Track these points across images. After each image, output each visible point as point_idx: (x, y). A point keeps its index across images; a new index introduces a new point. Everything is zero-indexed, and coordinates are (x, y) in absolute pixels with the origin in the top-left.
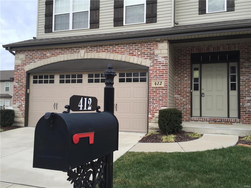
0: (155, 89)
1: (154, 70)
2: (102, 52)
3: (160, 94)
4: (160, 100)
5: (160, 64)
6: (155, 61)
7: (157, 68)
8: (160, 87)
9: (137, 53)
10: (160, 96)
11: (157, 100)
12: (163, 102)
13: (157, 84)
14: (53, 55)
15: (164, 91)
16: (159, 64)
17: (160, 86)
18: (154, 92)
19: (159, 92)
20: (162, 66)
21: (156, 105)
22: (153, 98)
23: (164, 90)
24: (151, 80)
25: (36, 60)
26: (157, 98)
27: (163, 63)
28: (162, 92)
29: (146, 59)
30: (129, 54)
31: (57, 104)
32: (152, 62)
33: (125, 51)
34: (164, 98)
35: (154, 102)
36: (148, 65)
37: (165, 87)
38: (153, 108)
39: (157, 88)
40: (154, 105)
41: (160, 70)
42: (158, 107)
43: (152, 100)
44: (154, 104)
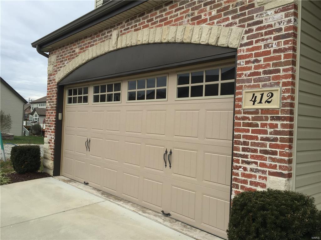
0: (250, 116)
1: (251, 55)
3: (265, 132)
4: (266, 152)
5: (271, 32)
6: (254, 28)
7: (259, 48)
8: (264, 111)
9: (210, 13)
10: (267, 139)
11: (256, 151)
12: (273, 160)
13: (258, 100)
14: (82, 50)
15: (279, 123)
16: (266, 34)
17: (267, 106)
18: (250, 125)
19: (263, 125)
20: (276, 38)
21: (253, 166)
22: (245, 143)
23: (279, 119)
24: (241, 87)
25: (66, 62)
26: (258, 145)
27: (280, 29)
28: (272, 126)
29: (231, 25)
30: (192, 20)
31: (90, 141)
32: (246, 32)
33: (184, 15)
34: (277, 146)
35: (246, 156)
36: (234, 44)
37: (283, 111)
38: (243, 175)
39: (256, 111)
40: (248, 167)
41: (269, 53)
42: (258, 175)
43: (244, 150)
44: (248, 163)
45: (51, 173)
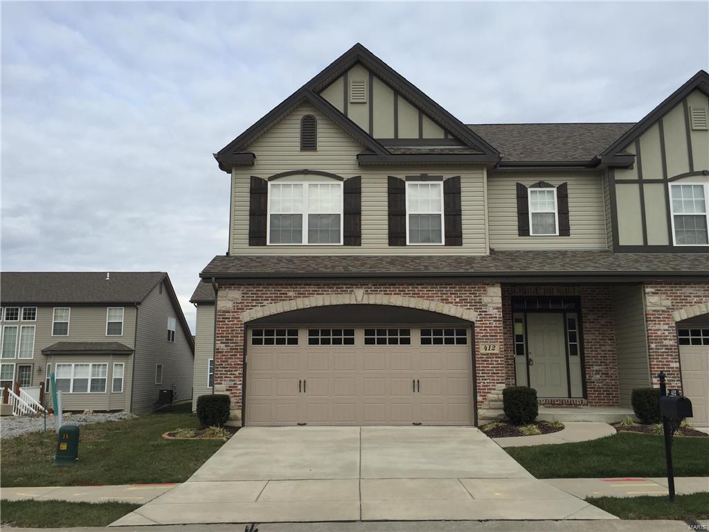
0: (485, 357)
1: (482, 327)
2: (395, 294)
3: (493, 364)
4: (494, 373)
5: (491, 318)
6: (483, 313)
7: (487, 324)
8: (493, 354)
9: (455, 300)
10: (494, 367)
11: (489, 373)
12: (498, 377)
13: (488, 349)
14: (300, 295)
15: (499, 359)
16: (489, 318)
17: (493, 352)
18: (485, 361)
19: (492, 361)
20: (494, 321)
21: (489, 381)
22: (483, 370)
23: (499, 357)
24: (478, 342)
25: (265, 303)
26: (490, 370)
27: (496, 317)
28: (496, 361)
29: (469, 309)
30: (441, 300)
31: (305, 382)
32: (479, 315)
33: (435, 295)
34: (499, 370)
35: (484, 377)
36: (473, 320)
37: (501, 354)
38: (483, 386)
39: (488, 354)
40: (486, 381)
41: (492, 327)
42: (491, 384)
43: (482, 373)
44: (486, 380)
45: (239, 423)
